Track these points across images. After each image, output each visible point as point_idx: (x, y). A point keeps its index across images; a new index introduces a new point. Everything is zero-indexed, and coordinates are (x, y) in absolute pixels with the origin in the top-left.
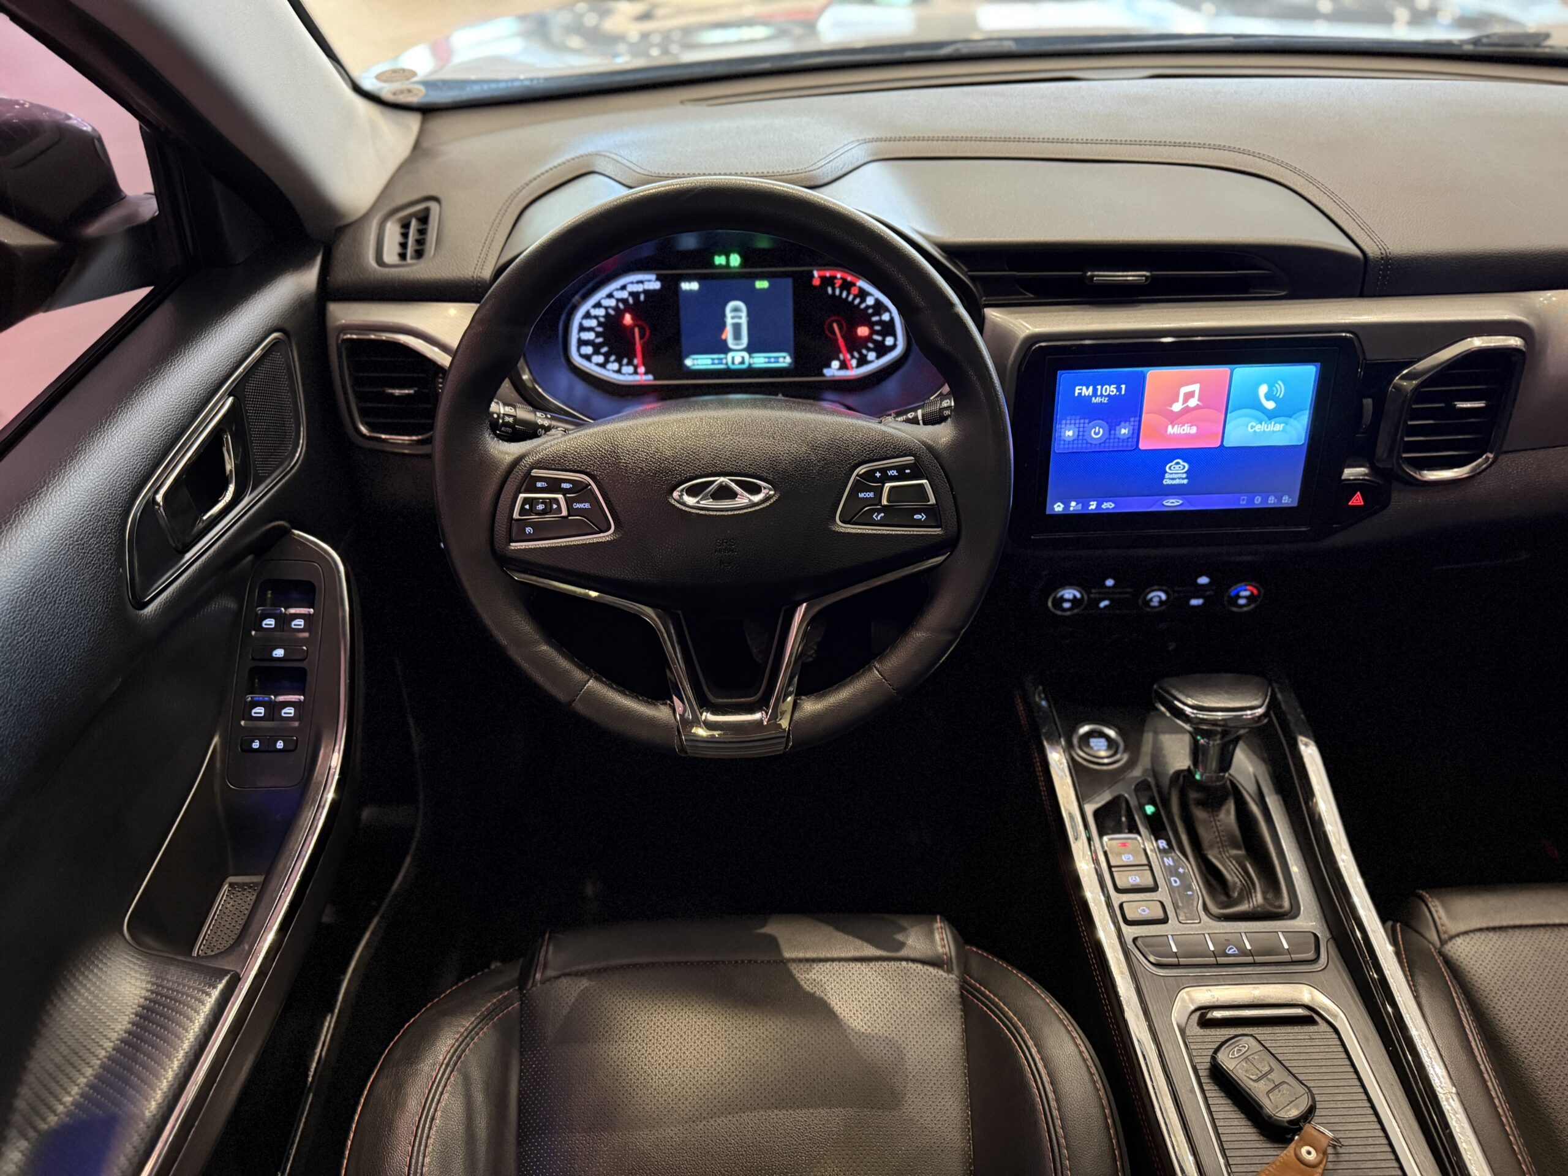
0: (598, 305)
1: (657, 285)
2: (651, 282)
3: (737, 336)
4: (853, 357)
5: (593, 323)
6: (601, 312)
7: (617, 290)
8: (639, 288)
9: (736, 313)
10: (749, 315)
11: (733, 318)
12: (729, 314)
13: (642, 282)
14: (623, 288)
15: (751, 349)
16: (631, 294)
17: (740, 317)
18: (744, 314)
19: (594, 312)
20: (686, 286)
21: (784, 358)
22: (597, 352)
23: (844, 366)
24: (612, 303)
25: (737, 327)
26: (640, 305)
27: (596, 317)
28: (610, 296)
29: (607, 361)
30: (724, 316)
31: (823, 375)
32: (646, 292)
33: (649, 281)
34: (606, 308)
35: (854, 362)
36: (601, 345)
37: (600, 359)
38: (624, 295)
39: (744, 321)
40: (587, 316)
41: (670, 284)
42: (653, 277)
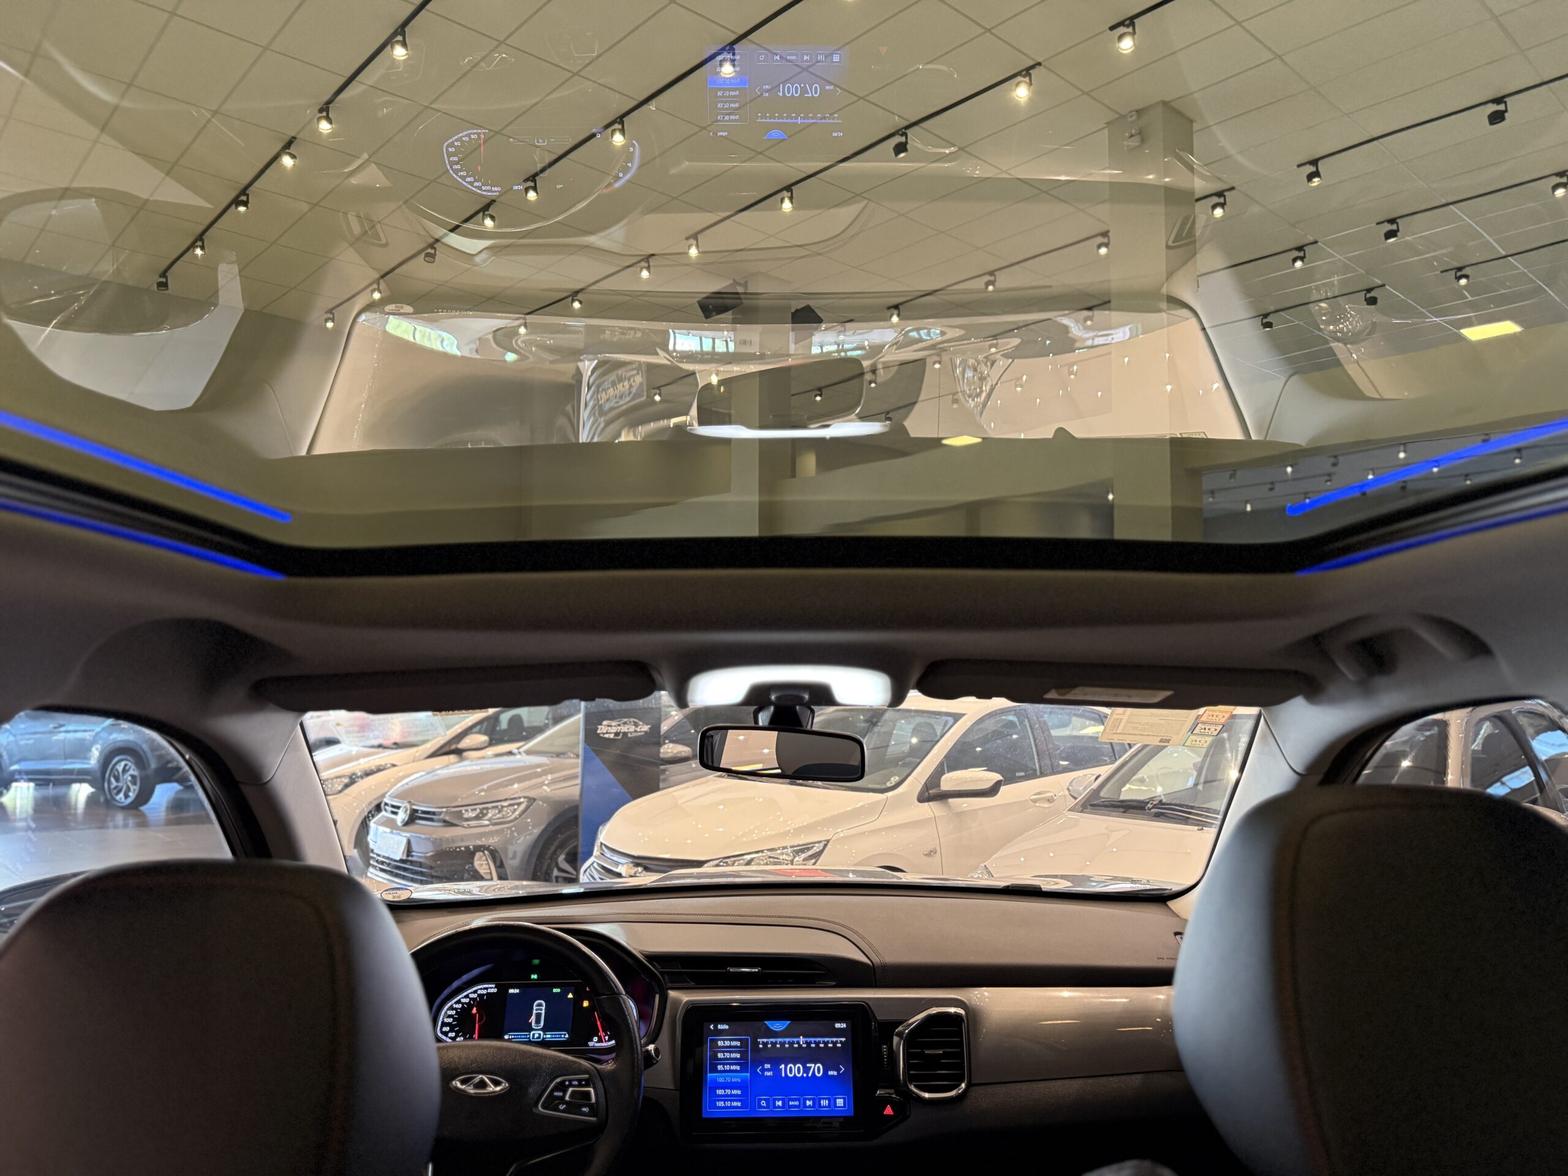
0: (458, 1002)
1: (495, 990)
2: (492, 989)
3: (538, 1021)
4: (606, 1034)
5: (453, 1012)
6: (460, 1006)
7: (471, 993)
8: (485, 992)
9: (539, 1007)
10: (546, 1009)
11: (537, 1010)
12: (535, 1008)
13: (487, 989)
14: (475, 992)
15: (545, 1029)
16: (481, 996)
17: (541, 1010)
18: (544, 1008)
19: (455, 1006)
20: (511, 991)
21: (565, 1035)
22: (451, 1031)
23: (600, 1041)
24: (467, 1000)
25: (538, 1016)
26: (483, 1002)
27: (456, 1009)
28: (467, 996)
29: (457, 1036)
30: (532, 1009)
31: (588, 1046)
32: (488, 994)
33: (491, 988)
34: (463, 1004)
35: (607, 1038)
36: (455, 1026)
37: (452, 1035)
38: (474, 996)
39: (543, 1012)
40: (451, 1008)
41: (503, 989)
42: (493, 986)
